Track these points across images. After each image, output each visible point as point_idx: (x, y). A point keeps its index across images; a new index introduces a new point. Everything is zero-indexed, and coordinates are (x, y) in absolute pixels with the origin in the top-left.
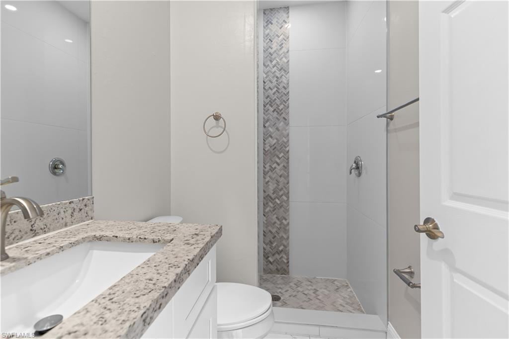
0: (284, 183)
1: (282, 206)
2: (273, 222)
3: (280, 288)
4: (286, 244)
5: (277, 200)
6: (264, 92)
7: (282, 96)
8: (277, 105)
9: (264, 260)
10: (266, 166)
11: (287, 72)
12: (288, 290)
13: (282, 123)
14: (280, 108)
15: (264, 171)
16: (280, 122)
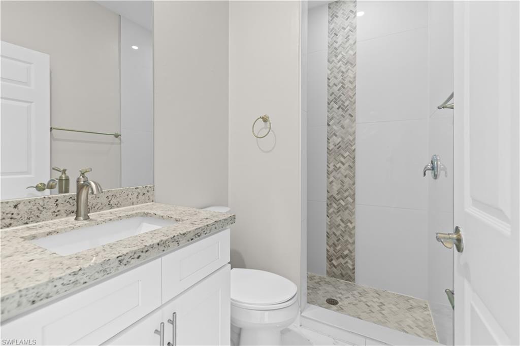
0: (349, 184)
1: (347, 208)
2: (337, 224)
3: (341, 293)
4: (351, 249)
5: (341, 202)
6: (328, 89)
7: (348, 91)
8: (343, 101)
9: (327, 262)
10: (330, 166)
11: (353, 65)
12: (349, 297)
13: (348, 120)
14: (346, 104)
15: (327, 170)
16: (346, 119)
